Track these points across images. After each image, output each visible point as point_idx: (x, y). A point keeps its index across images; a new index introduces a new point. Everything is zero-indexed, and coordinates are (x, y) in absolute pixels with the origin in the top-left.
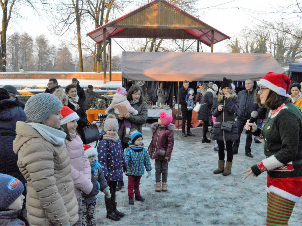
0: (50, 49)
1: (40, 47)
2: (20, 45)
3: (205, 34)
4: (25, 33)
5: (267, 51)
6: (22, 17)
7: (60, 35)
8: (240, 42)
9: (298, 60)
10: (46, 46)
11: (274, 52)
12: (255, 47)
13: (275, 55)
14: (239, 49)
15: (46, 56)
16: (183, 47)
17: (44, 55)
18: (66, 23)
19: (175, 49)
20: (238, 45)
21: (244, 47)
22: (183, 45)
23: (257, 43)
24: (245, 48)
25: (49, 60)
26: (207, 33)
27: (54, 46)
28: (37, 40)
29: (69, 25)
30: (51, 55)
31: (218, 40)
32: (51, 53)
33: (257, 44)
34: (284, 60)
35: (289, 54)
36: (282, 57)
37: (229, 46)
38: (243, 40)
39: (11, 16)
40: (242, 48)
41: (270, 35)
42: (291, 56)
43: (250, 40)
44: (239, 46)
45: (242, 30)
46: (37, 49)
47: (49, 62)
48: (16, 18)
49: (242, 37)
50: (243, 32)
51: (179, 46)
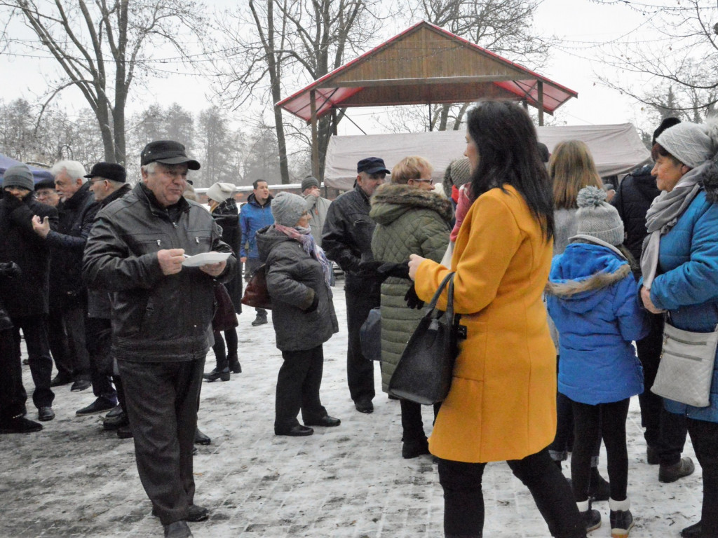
0: (234, 139)
1: (209, 136)
2: (164, 134)
4: (175, 106)
6: (156, 73)
7: (232, 108)
10: (223, 134)
15: (224, 156)
17: (220, 154)
18: (243, 82)
25: (232, 166)
26: (533, 85)
27: (241, 132)
28: (203, 119)
29: (250, 86)
30: (235, 154)
31: (561, 101)
32: (235, 149)
39: (134, 74)
46: (204, 141)
47: (231, 170)
48: (144, 76)
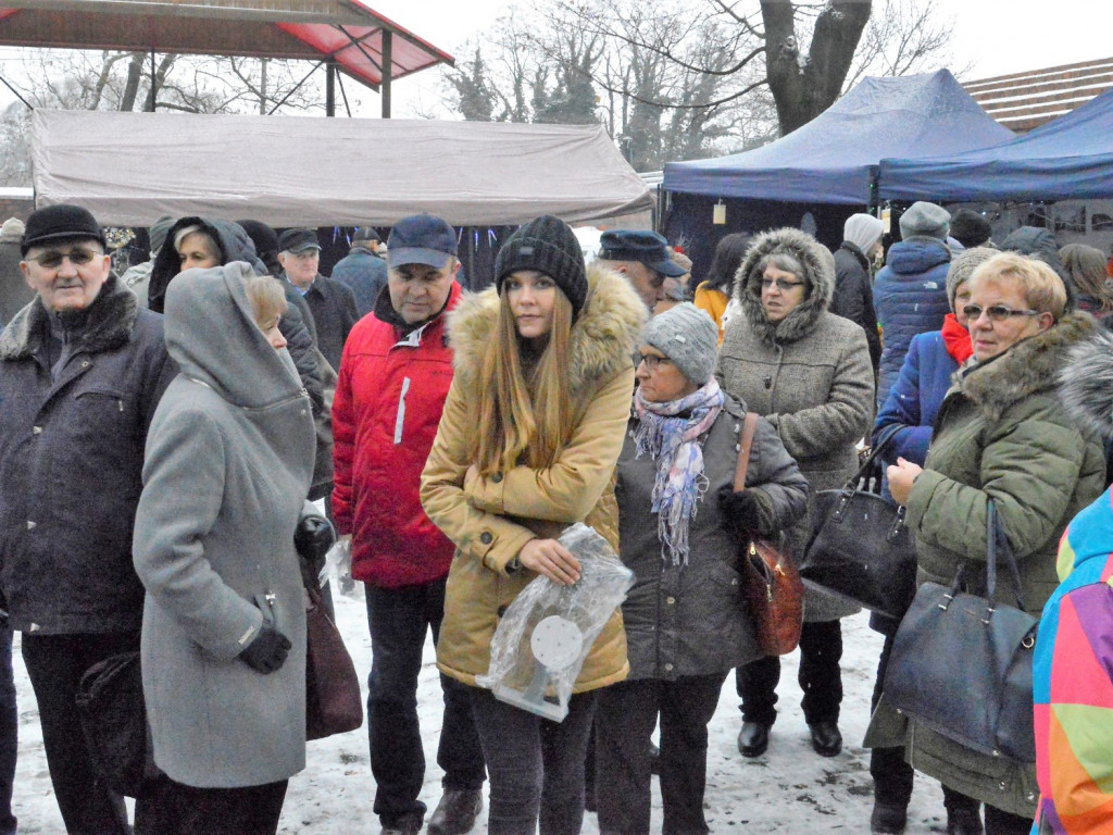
3: (355, 41)
5: (597, 107)
8: (490, 67)
9: (712, 141)
11: (625, 109)
12: (552, 90)
14: (490, 95)
16: (263, 86)
19: (231, 95)
20: (483, 78)
21: (507, 87)
22: (264, 79)
23: (557, 75)
24: (513, 92)
26: (366, 36)
31: (408, 68)
33: (558, 78)
34: (662, 141)
35: (677, 119)
36: (656, 129)
37: (448, 83)
38: (502, 58)
40: (499, 93)
41: (605, 43)
42: (685, 125)
43: (531, 61)
44: (486, 83)
45: (498, 20)
49: (499, 48)
50: (502, 26)
51: (246, 81)
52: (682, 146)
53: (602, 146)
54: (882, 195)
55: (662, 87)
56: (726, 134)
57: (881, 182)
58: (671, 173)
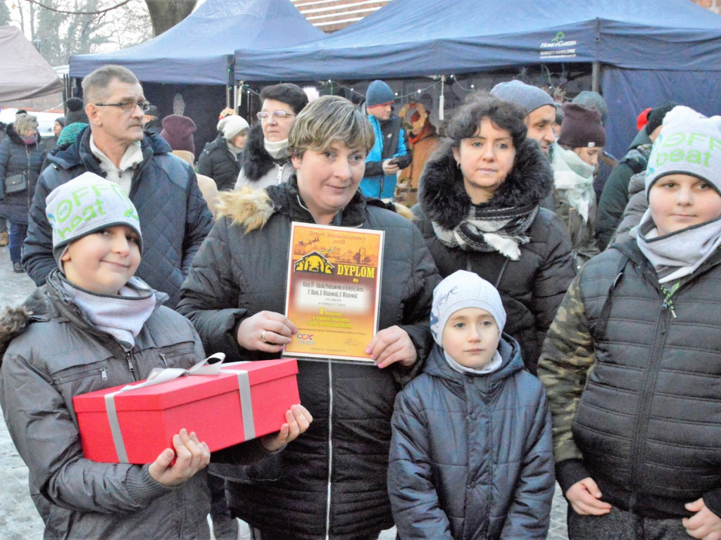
5: (11, 21)
9: (97, 46)
11: (32, 23)
13: (35, 32)
34: (61, 46)
35: (72, 29)
36: (56, 38)
42: (78, 35)
52: (76, 50)
53: (21, 42)
54: (237, 77)
55: (58, 6)
56: (108, 42)
57: (236, 67)
58: (74, 64)
